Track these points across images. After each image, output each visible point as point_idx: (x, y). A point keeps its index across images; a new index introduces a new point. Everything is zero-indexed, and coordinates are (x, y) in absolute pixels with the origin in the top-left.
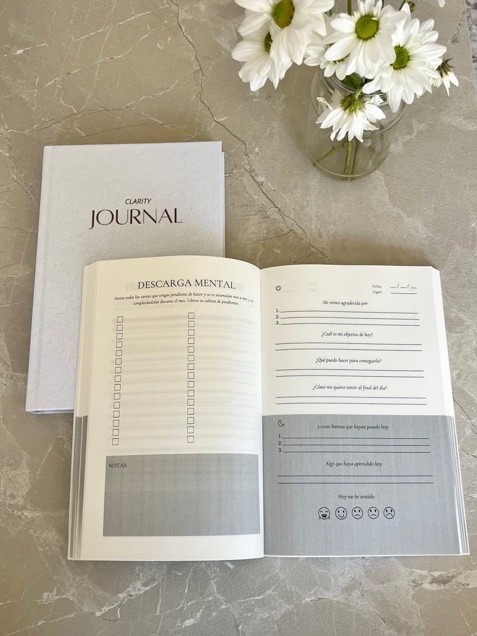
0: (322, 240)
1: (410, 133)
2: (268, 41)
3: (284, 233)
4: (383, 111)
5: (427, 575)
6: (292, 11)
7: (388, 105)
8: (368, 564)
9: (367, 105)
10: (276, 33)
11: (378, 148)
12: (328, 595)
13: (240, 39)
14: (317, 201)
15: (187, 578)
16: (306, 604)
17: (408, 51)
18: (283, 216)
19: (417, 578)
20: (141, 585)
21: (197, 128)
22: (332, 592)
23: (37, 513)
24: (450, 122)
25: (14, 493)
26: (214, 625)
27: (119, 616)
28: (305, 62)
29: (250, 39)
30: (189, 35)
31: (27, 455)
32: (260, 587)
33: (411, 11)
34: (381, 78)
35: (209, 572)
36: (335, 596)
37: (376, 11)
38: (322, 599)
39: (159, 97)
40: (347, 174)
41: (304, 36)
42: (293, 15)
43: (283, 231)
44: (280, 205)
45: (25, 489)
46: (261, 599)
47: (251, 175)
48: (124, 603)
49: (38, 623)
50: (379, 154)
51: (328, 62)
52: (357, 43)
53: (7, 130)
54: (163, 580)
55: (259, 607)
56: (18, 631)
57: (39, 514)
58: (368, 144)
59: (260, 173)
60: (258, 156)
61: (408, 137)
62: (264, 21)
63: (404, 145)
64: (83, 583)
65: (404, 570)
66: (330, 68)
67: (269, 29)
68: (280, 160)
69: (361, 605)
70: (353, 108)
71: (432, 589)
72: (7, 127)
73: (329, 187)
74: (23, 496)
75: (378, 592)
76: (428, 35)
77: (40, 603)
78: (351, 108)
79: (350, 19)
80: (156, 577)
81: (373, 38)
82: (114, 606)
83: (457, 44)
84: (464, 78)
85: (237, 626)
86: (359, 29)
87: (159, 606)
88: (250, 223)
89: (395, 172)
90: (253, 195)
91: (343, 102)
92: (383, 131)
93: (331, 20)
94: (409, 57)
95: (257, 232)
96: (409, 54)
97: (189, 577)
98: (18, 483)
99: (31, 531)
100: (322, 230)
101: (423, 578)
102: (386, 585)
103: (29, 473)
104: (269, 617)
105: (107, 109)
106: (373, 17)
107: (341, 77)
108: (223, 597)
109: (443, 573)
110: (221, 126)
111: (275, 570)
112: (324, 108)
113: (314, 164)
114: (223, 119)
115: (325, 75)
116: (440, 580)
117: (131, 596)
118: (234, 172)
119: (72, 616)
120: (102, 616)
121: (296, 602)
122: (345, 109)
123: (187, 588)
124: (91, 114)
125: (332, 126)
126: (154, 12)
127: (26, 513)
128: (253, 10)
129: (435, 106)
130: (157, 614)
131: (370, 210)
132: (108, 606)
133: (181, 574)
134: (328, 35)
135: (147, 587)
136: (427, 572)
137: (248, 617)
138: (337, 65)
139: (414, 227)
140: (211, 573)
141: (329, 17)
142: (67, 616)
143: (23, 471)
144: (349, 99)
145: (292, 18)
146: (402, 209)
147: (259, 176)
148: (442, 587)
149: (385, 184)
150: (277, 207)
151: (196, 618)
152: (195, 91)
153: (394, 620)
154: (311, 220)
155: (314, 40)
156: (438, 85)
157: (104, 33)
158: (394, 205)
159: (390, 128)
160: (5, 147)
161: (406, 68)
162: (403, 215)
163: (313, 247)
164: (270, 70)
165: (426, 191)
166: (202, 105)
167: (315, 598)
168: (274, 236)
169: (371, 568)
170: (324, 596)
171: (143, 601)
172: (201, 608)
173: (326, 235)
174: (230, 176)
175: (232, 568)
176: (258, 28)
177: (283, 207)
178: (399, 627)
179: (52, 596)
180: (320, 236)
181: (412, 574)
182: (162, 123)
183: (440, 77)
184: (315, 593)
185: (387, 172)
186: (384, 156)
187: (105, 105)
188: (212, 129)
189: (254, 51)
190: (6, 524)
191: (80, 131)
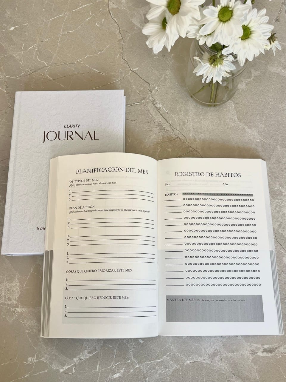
0: (196, 143)
1: (250, 78)
2: (164, 23)
3: (173, 138)
4: (234, 65)
5: (260, 347)
6: (180, 4)
7: (237, 61)
8: (224, 340)
9: (224, 61)
10: (169, 18)
11: (230, 87)
12: (200, 359)
13: (147, 21)
14: (193, 119)
15: (115, 349)
16: (187, 365)
17: (250, 28)
18: (172, 128)
19: (255, 349)
20: (87, 352)
21: (120, 75)
22: (203, 357)
23: (24, 309)
24: (274, 71)
25: (11, 297)
26: (132, 377)
27: (74, 372)
28: (187, 36)
29: (153, 21)
30: (115, 18)
31: (18, 274)
32: (159, 354)
33: (252, 4)
34: (234, 45)
35: (128, 345)
36: (205, 360)
37: (231, 4)
39: (97, 56)
40: (211, 103)
41: (187, 20)
42: (180, 7)
43: (173, 137)
44: (171, 122)
45: (17, 295)
46: (160, 362)
47: (153, 104)
48: (77, 364)
49: (25, 375)
50: (231, 91)
51: (201, 36)
52: (219, 24)
53: (5, 76)
54: (100, 350)
55: (158, 367)
56: (14, 381)
57: (25, 310)
58: (225, 85)
59: (159, 102)
60: (157, 92)
61: (249, 80)
62: (162, 11)
63: (246, 85)
64: (52, 351)
65: (246, 344)
66: (202, 39)
67: (165, 15)
68: (170, 94)
69: (221, 365)
71: (263, 356)
72: (5, 74)
73: (201, 110)
74: (16, 299)
75: (231, 357)
76: (262, 18)
77: (26, 364)
78: (215, 63)
79: (215, 9)
80: (96, 348)
81: (229, 21)
82: (71, 366)
83: (279, 22)
84: (282, 43)
85: (145, 378)
86: (220, 16)
87: (98, 366)
88: (152, 133)
89: (241, 101)
90: (154, 116)
91: (210, 59)
92: (234, 76)
93: (203, 10)
94: (250, 32)
95: (156, 138)
96: (251, 30)
97: (116, 348)
98: (13, 291)
99: (21, 320)
100: (196, 137)
101: (258, 349)
102: (235, 353)
103: (20, 285)
104: (165, 373)
105: (65, 63)
106: (229, 8)
107: (209, 45)
108: (137, 360)
109: (270, 346)
110: (135, 74)
111: (168, 344)
112: (198, 63)
113: (191, 97)
114: (136, 69)
115: (200, 44)
116: (268, 350)
117: (81, 359)
118: (143, 101)
119: (46, 371)
120: (64, 372)
121: (181, 363)
122: (211, 64)
123: (115, 355)
124: (56, 66)
125: (203, 74)
126: (93, 4)
127: (17, 309)
128: (155, 4)
129: (265, 61)
130: (97, 371)
131: (225, 124)
132: (67, 366)
133: (111, 346)
134: (201, 19)
135: (91, 354)
136: (260, 345)
137: (152, 372)
138: (207, 38)
139: (252, 135)
140: (130, 346)
141: (202, 8)
142: (43, 372)
143: (16, 284)
144: (213, 58)
145: (179, 9)
146: (245, 124)
147: (158, 104)
148: (270, 355)
149: (235, 109)
150: (169, 123)
151: (121, 373)
152: (119, 52)
153: (240, 375)
154: (190, 131)
155: (193, 22)
156: (268, 49)
157: (63, 17)
158: (240, 122)
159: (238, 75)
160: (4, 87)
161: (249, 39)
162: (246, 127)
163: (191, 147)
164: (166, 40)
165: (260, 113)
166: (123, 60)
167: (193, 361)
168: (167, 140)
169: (226, 343)
170: (198, 360)
171: (88, 363)
172: (123, 367)
173: (199, 140)
174: (140, 104)
175: (142, 343)
176: (158, 15)
177: (172, 122)
178: (243, 379)
179: (34, 359)
180: (195, 141)
181: (251, 346)
182: (99, 72)
183: (270, 44)
184: (193, 358)
185: (236, 101)
186: (234, 92)
187: (64, 61)
188: (129, 75)
189: (155, 29)
190: (6, 316)
191: (49, 77)
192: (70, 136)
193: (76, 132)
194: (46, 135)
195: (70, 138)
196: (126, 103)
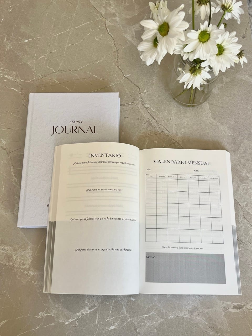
0: (178, 136)
1: (222, 83)
2: (155, 42)
4: (209, 74)
5: (231, 304)
7: (212, 71)
8: (201, 299)
9: (202, 72)
10: (160, 39)
11: (206, 91)
12: (181, 314)
13: (141, 40)
14: (175, 117)
15: (111, 305)
16: (171, 319)
17: (223, 47)
18: (158, 124)
19: (226, 306)
20: (88, 309)
21: (115, 80)
22: (183, 313)
24: (241, 78)
25: (25, 262)
26: (125, 329)
27: (77, 325)
28: (174, 53)
29: (147, 41)
30: (111, 33)
31: (31, 243)
32: (148, 310)
33: (225, 27)
34: (210, 59)
36: (185, 315)
37: (209, 29)
38: (179, 316)
39: (96, 64)
40: (190, 104)
41: (174, 40)
42: (169, 31)
43: (159, 132)
45: (30, 261)
46: (148, 316)
47: (142, 104)
48: (79, 318)
49: (36, 327)
50: (207, 94)
51: (185, 53)
52: (199, 44)
53: (20, 80)
54: (99, 306)
55: (147, 320)
56: (26, 332)
57: (37, 273)
58: (202, 89)
60: (146, 94)
61: (221, 85)
62: (154, 33)
63: (219, 89)
64: (59, 308)
65: (219, 302)
66: (186, 55)
67: (156, 36)
68: (157, 96)
69: (198, 319)
70: (196, 73)
71: (234, 312)
72: (20, 79)
73: (182, 110)
74: (29, 264)
75: (207, 313)
76: (233, 39)
77: (37, 317)
78: (194, 73)
79: (196, 33)
80: (95, 305)
81: (207, 42)
82: (74, 319)
83: (245, 39)
85: (136, 329)
86: (200, 37)
87: (97, 319)
88: (142, 128)
89: (214, 102)
90: (143, 114)
91: (190, 70)
92: (209, 83)
94: (223, 49)
95: (145, 132)
96: (224, 48)
98: (26, 257)
99: (33, 281)
100: (178, 132)
101: (229, 306)
102: (210, 310)
103: (32, 252)
104: (152, 325)
105: (70, 70)
106: (207, 32)
107: (191, 60)
108: (129, 315)
109: (239, 303)
110: (127, 79)
111: (155, 302)
112: (181, 73)
113: (174, 99)
114: (128, 76)
115: (184, 59)
116: (238, 307)
117: (83, 314)
118: (134, 102)
119: (54, 324)
120: (69, 324)
121: (165, 318)
122: (192, 74)
123: (111, 310)
124: (62, 72)
125: (185, 82)
126: (93, 22)
127: (30, 272)
128: (148, 28)
129: (234, 70)
130: (96, 323)
131: (202, 121)
132: (71, 319)
133: (108, 304)
134: (186, 40)
135: (91, 310)
136: (231, 303)
137: (142, 325)
138: (189, 54)
139: (224, 130)
140: (123, 303)
141: (186, 32)
142: (51, 324)
143: (29, 251)
144: (193, 69)
145: (168, 32)
146: (218, 121)
147: (146, 104)
148: (239, 310)
149: (209, 109)
150: (155, 120)
151: (116, 325)
152: (114, 61)
153: (215, 327)
154: (172, 126)
155: (178, 42)
156: (238, 62)
157: (69, 32)
158: (214, 119)
159: (213, 82)
160: (19, 89)
161: (222, 55)
162: (219, 124)
163: (173, 140)
164: (156, 56)
165: (230, 112)
166: (118, 68)
167: (175, 316)
168: (154, 134)
169: (203, 301)
170: (179, 315)
171: (89, 317)
172: (118, 321)
173: (180, 134)
174: (132, 104)
175: (133, 301)
176: (151, 36)
177: (158, 120)
178: (217, 330)
179: (44, 314)
180: (177, 134)
181: (223, 304)
182: (97, 77)
183: (239, 59)
184: (175, 314)
185: (210, 103)
186: (209, 95)
187: (69, 68)
188: (122, 81)
189: (149, 46)
190: (21, 278)
191: (56, 81)
192: (74, 130)
193: (79, 127)
194: (54, 129)
195: (75, 132)
196: (120, 103)
